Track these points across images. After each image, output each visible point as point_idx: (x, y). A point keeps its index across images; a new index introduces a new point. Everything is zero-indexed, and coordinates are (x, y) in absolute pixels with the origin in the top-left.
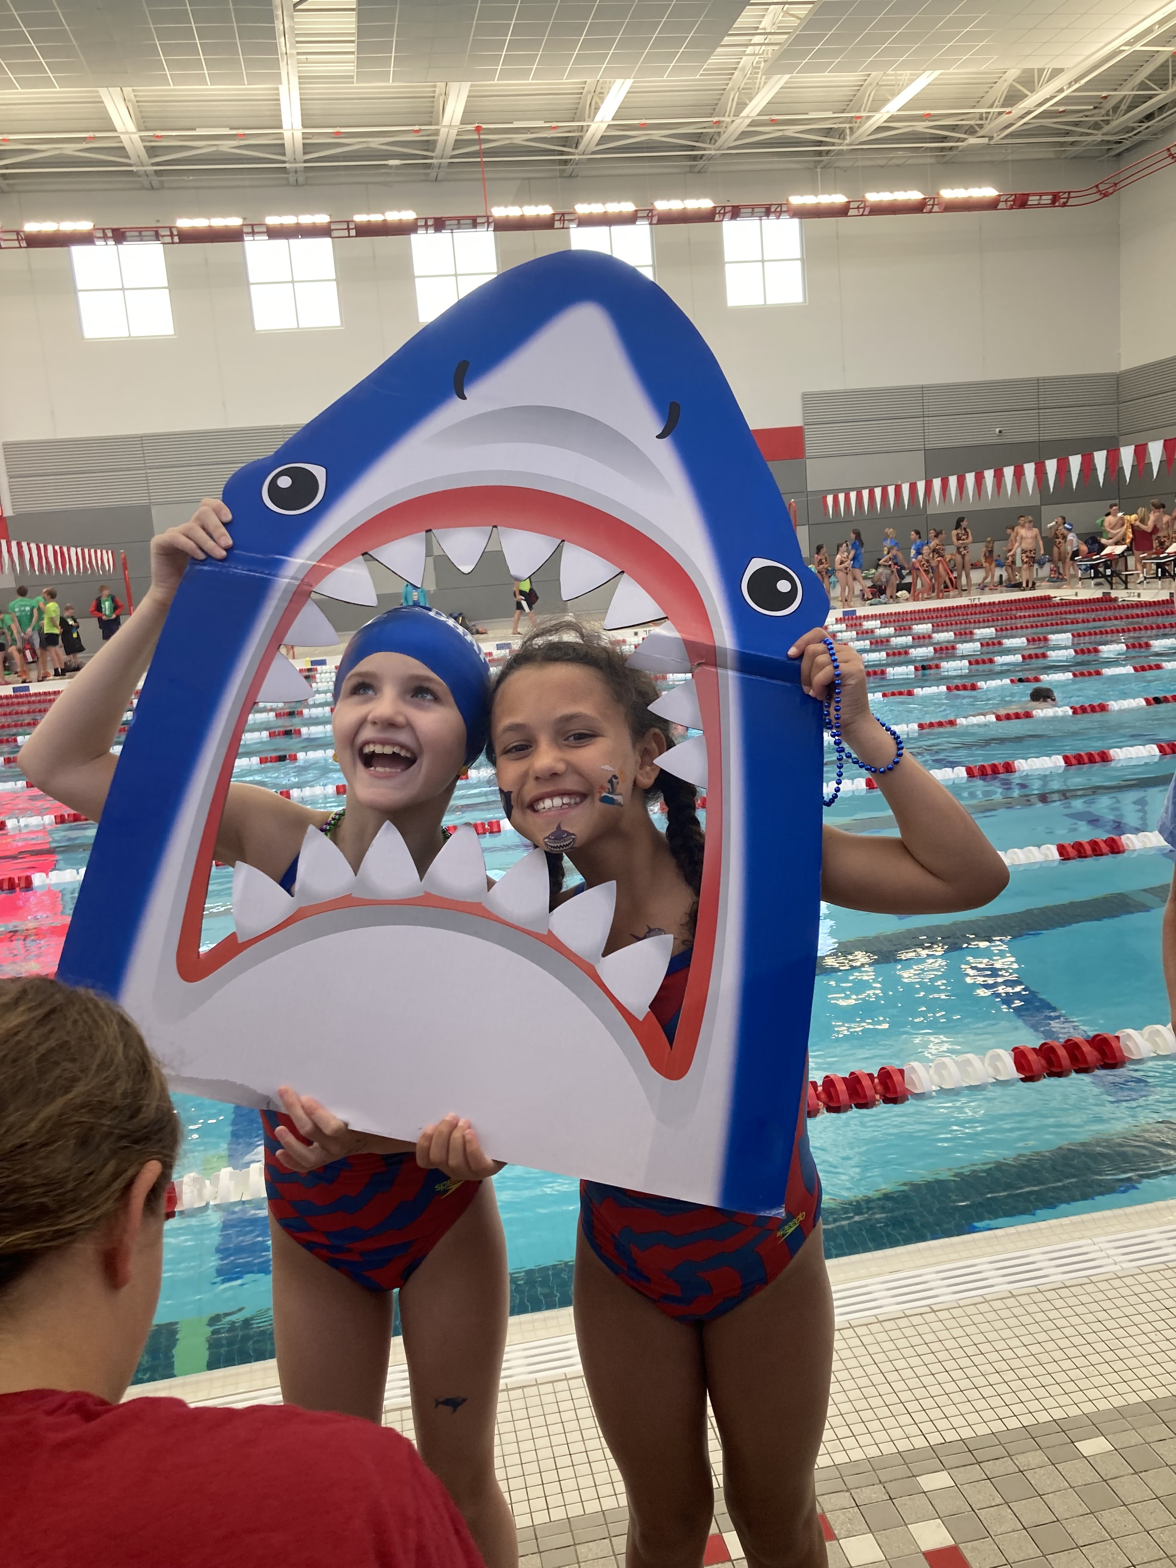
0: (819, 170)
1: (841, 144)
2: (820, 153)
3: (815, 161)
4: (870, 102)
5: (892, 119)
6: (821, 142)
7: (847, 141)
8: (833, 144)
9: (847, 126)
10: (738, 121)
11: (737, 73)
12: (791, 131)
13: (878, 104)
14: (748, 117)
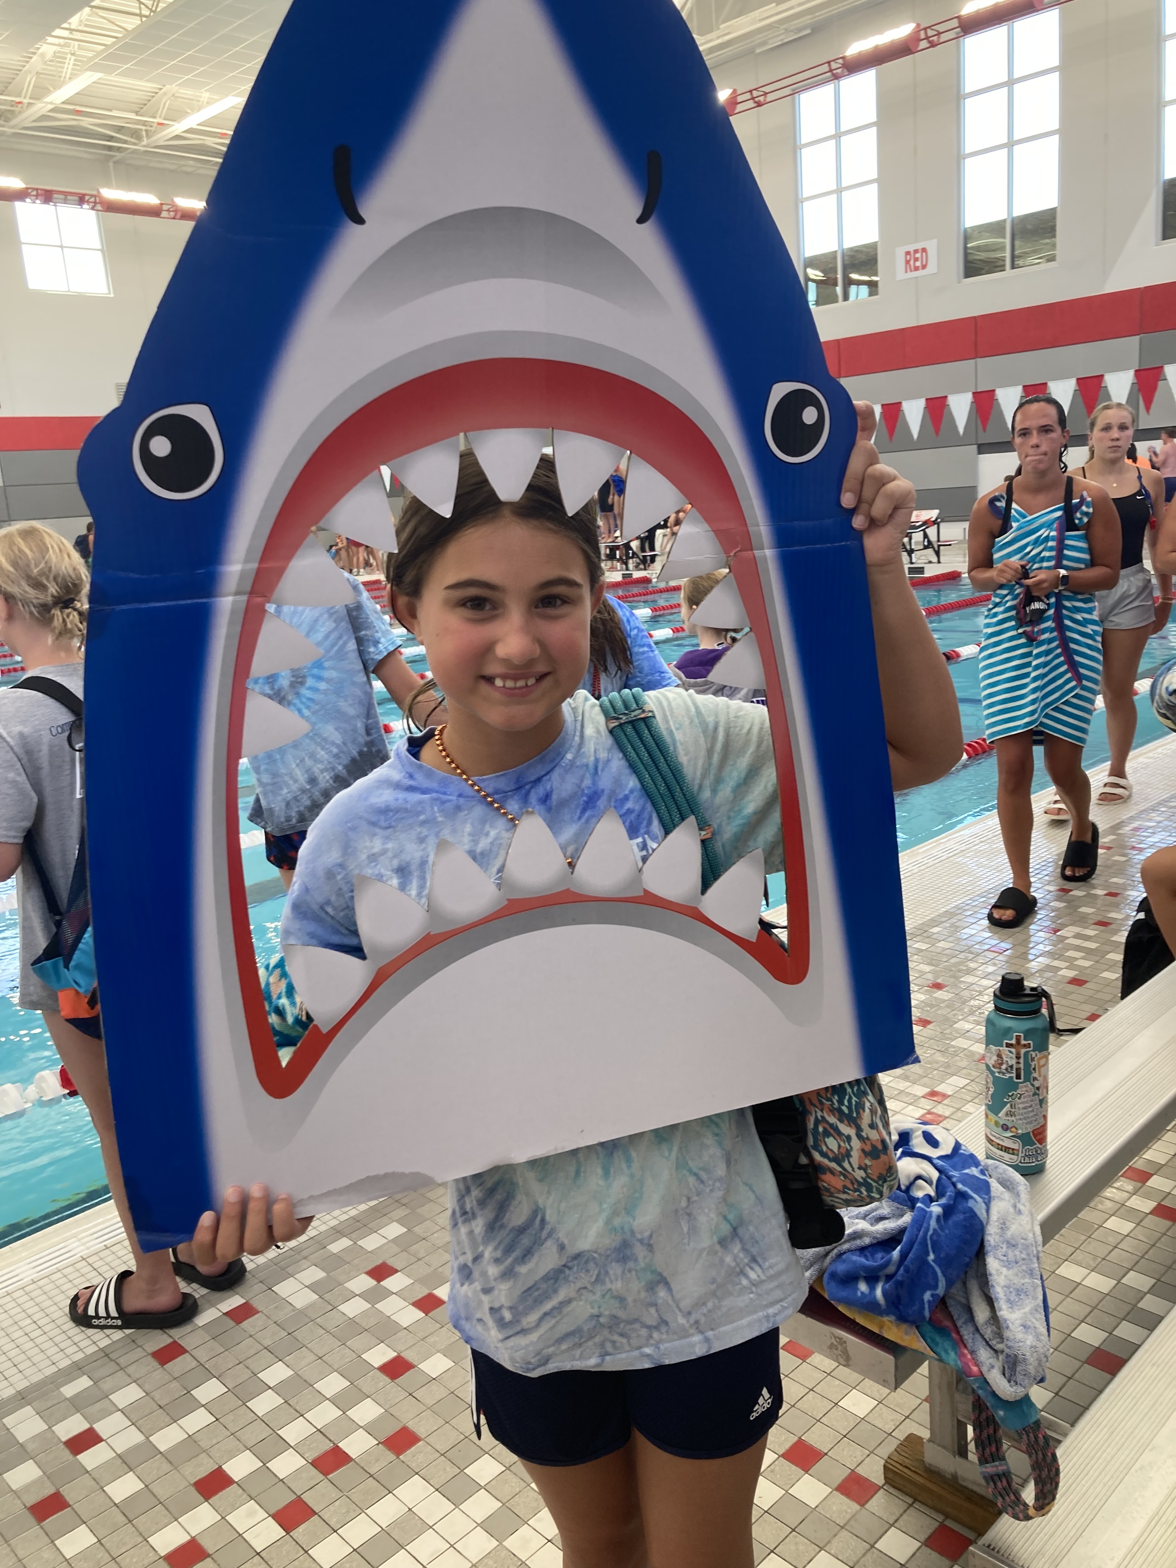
0: (111, 164)
1: (135, 144)
2: (110, 148)
3: (106, 155)
4: (165, 111)
5: (190, 131)
6: (112, 137)
7: (145, 142)
8: (125, 142)
9: (143, 128)
10: (39, 105)
11: (35, 58)
12: (86, 122)
13: (176, 115)
14: (51, 103)
